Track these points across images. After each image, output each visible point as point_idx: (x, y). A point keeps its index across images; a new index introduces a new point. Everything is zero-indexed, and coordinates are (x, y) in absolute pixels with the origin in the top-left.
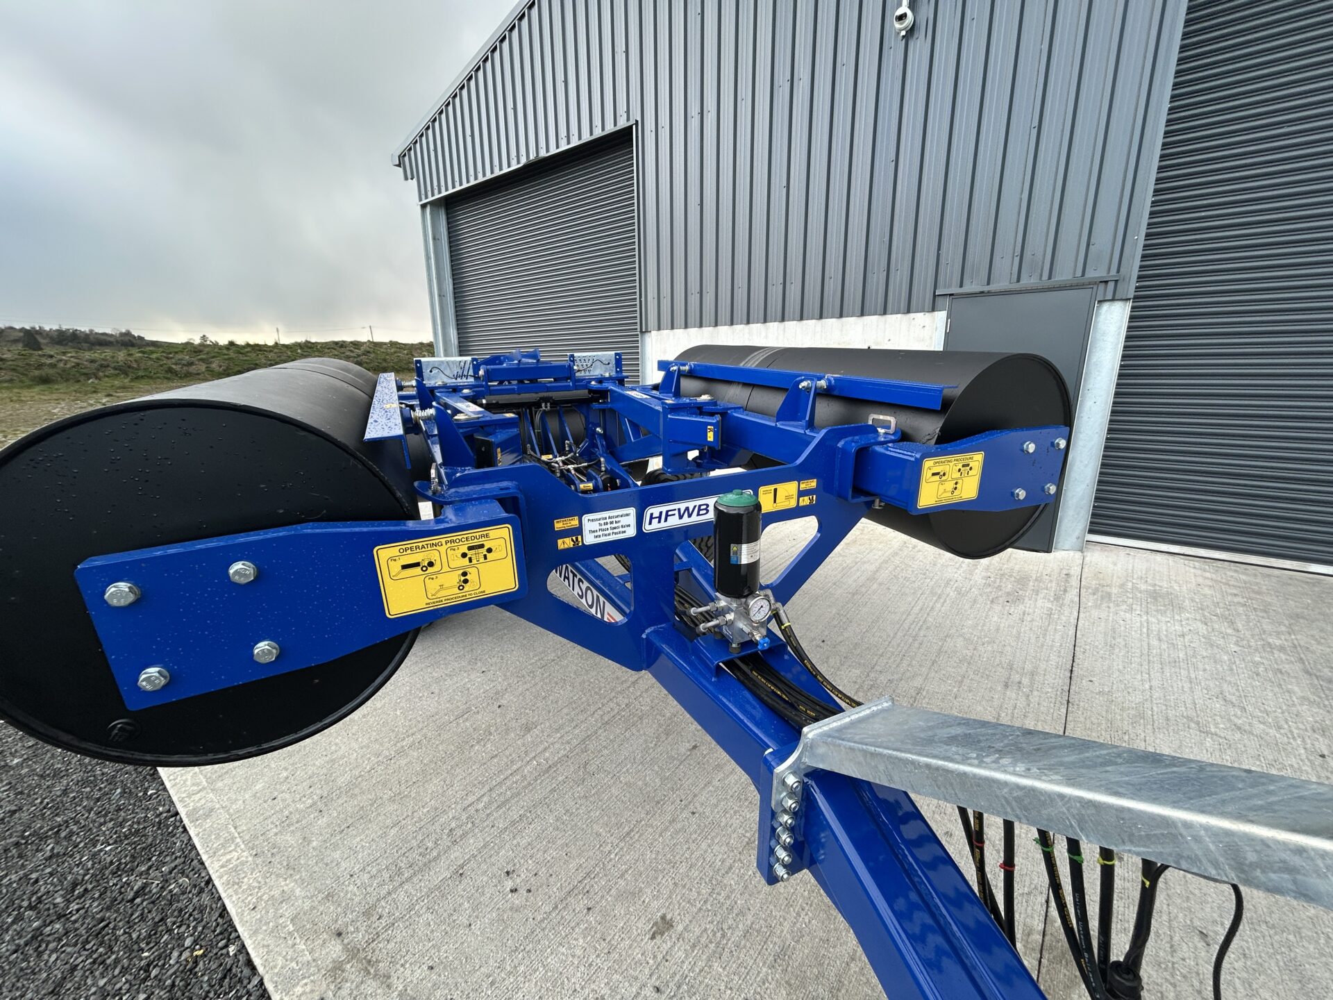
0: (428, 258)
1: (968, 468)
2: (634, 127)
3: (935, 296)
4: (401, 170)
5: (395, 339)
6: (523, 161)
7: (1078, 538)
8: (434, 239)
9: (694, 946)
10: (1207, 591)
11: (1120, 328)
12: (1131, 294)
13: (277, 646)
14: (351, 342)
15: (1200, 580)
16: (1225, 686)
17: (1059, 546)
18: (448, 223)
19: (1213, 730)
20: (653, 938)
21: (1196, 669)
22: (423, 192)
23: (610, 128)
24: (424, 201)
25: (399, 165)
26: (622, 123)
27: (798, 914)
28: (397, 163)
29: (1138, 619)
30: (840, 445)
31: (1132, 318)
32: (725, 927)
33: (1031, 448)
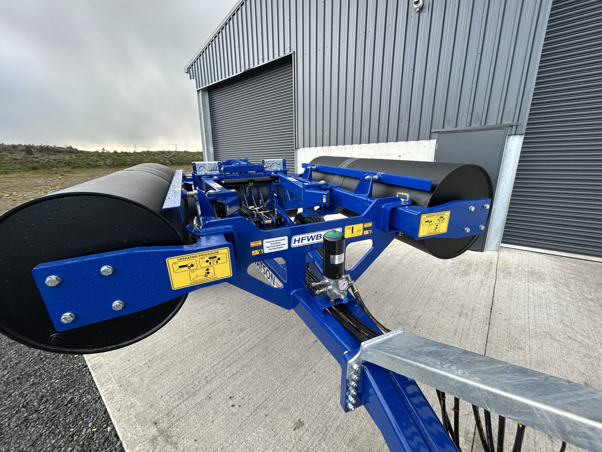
0: (200, 115)
1: (443, 218)
2: (293, 54)
3: (431, 132)
4: (188, 75)
5: (186, 150)
6: (243, 70)
7: (496, 245)
8: (203, 106)
9: (313, 434)
10: (557, 271)
11: (518, 147)
12: (524, 132)
13: (123, 303)
14: (167, 151)
15: (554, 266)
16: (564, 317)
17: (487, 249)
18: (209, 99)
19: (558, 338)
20: (295, 430)
21: (550, 309)
22: (198, 84)
23: (282, 55)
24: (199, 89)
25: (188, 73)
26: (288, 53)
27: (361, 421)
28: (187, 71)
29: (524, 285)
30: (383, 207)
31: (524, 143)
32: (327, 425)
33: (473, 209)
